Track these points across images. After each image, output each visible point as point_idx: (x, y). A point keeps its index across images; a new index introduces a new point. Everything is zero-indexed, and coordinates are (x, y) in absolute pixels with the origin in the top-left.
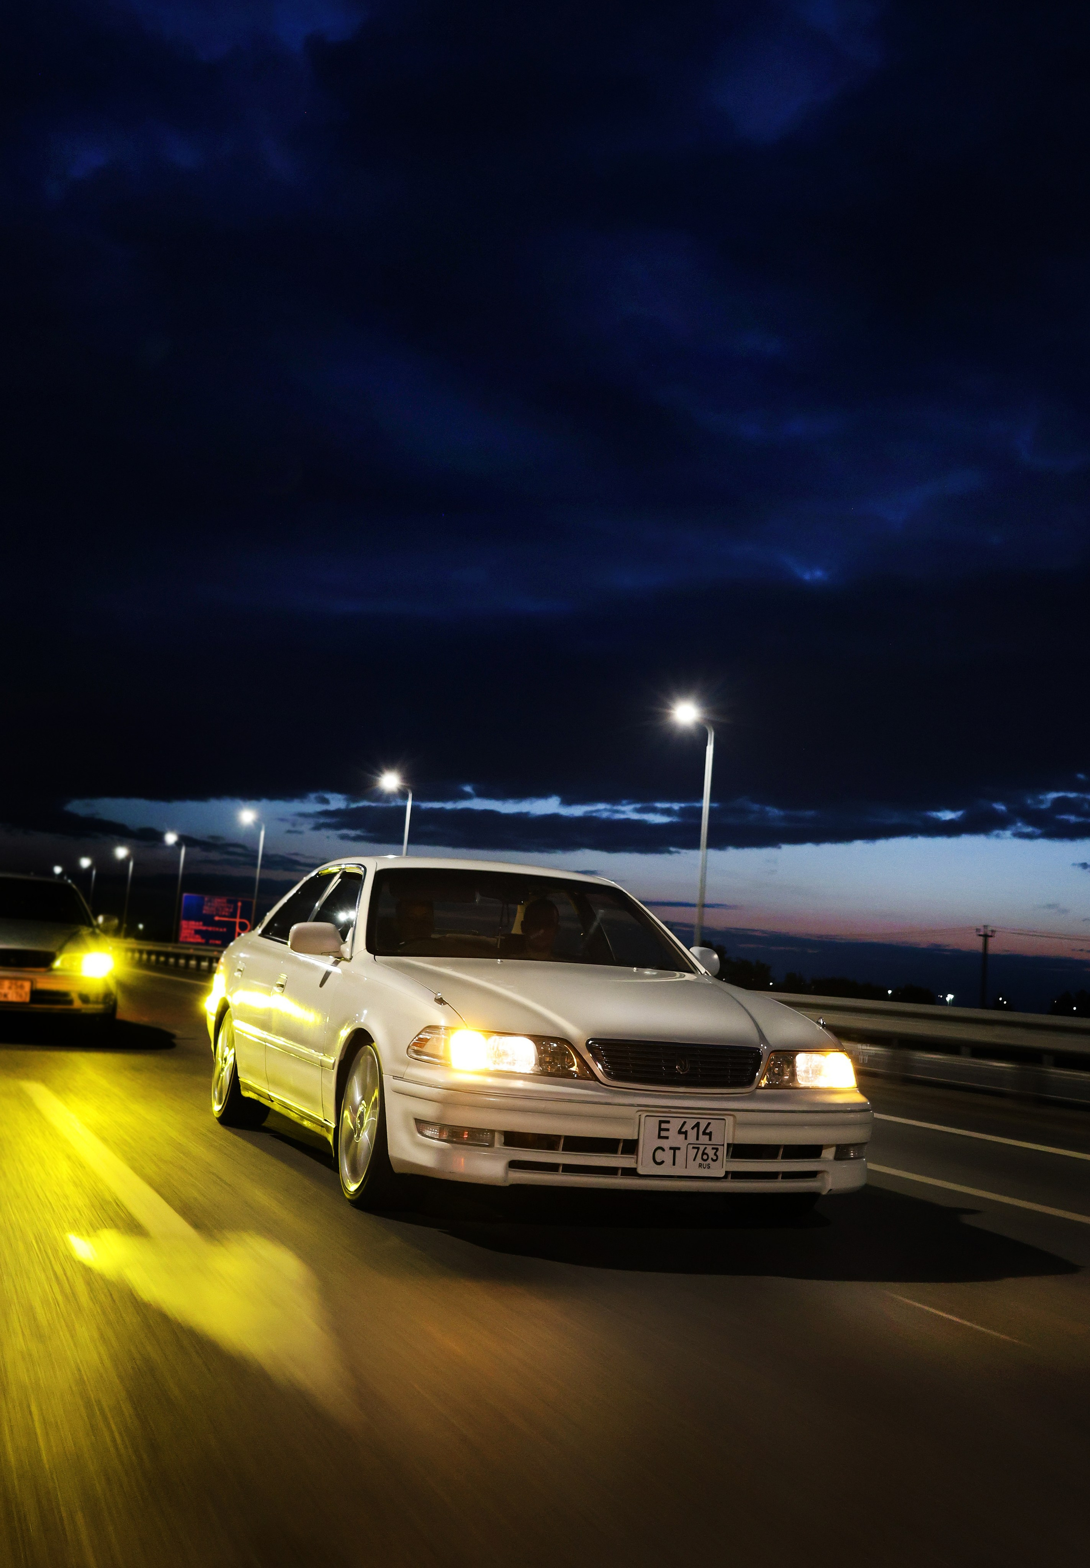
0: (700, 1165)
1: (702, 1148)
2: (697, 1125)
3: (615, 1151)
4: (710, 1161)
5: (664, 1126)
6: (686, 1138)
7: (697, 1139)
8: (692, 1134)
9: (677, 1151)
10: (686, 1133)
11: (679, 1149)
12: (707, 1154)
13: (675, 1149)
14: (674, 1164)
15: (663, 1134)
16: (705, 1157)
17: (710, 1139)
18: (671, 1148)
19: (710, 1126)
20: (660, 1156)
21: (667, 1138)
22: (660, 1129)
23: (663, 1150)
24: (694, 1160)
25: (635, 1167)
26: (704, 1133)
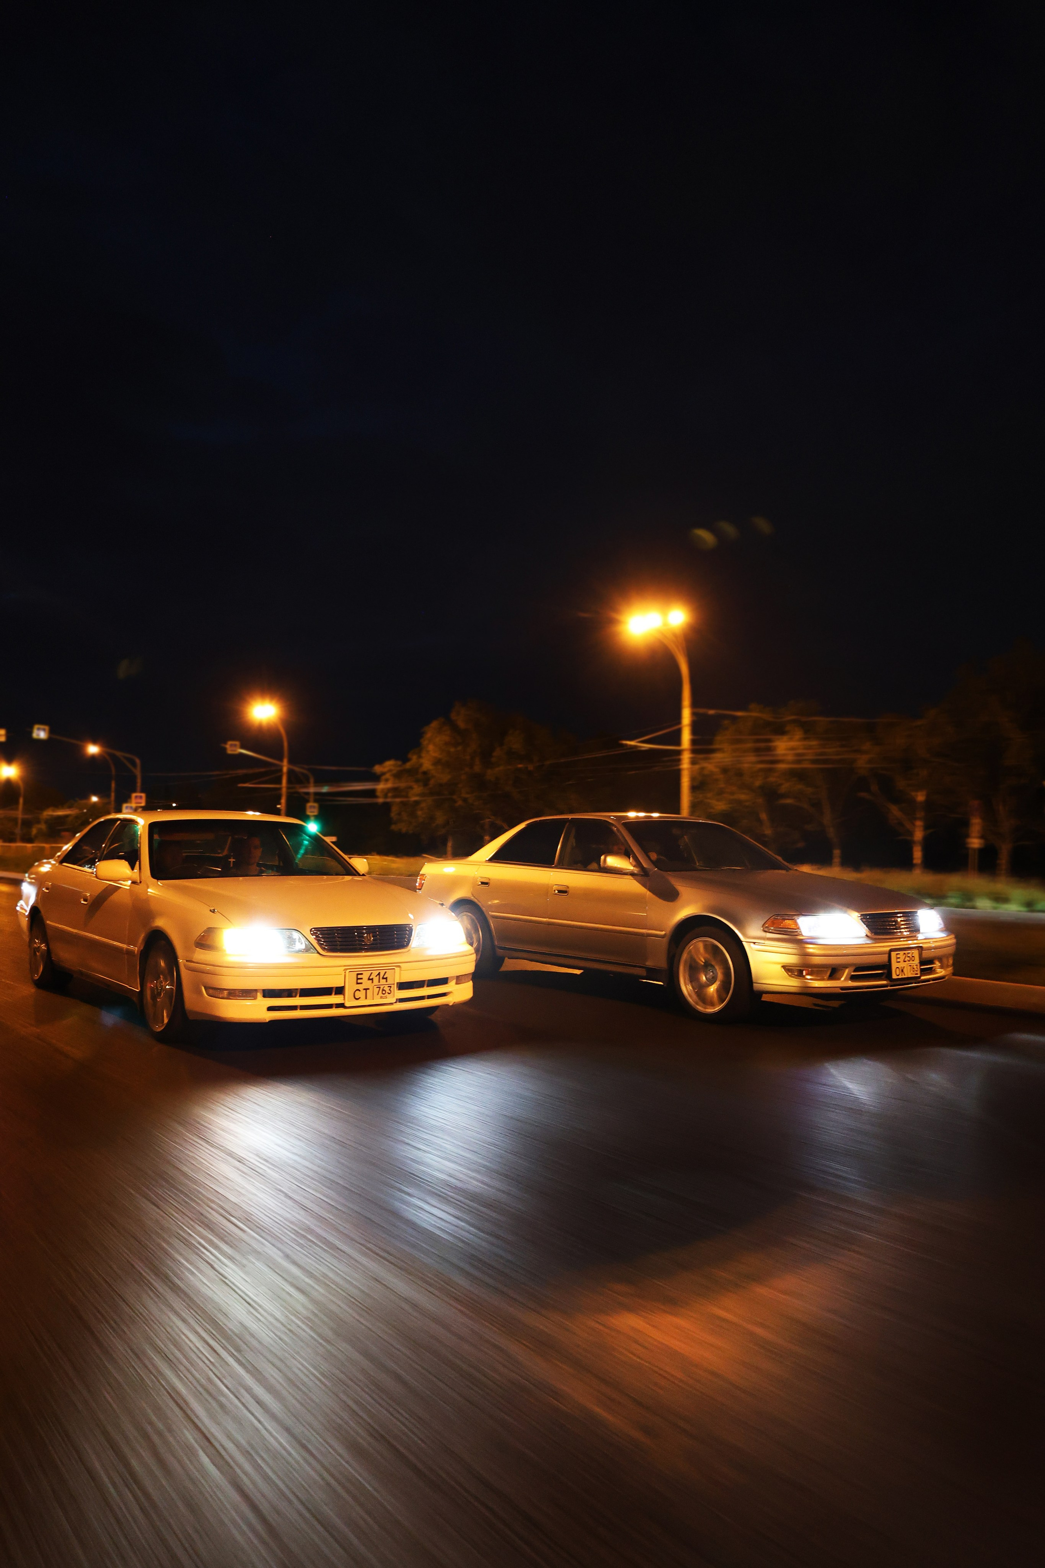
0: (381, 997)
1: (382, 987)
2: (379, 974)
3: (330, 994)
4: (387, 994)
5: (359, 976)
6: (372, 982)
7: (379, 982)
8: (376, 980)
9: (368, 990)
10: (372, 979)
11: (368, 989)
12: (385, 991)
13: (366, 989)
14: (366, 998)
15: (359, 981)
16: (384, 992)
17: (387, 981)
18: (364, 989)
19: (386, 973)
20: (358, 994)
21: (361, 983)
22: (358, 979)
23: (360, 991)
24: (378, 994)
25: (343, 1002)
26: (383, 978)
